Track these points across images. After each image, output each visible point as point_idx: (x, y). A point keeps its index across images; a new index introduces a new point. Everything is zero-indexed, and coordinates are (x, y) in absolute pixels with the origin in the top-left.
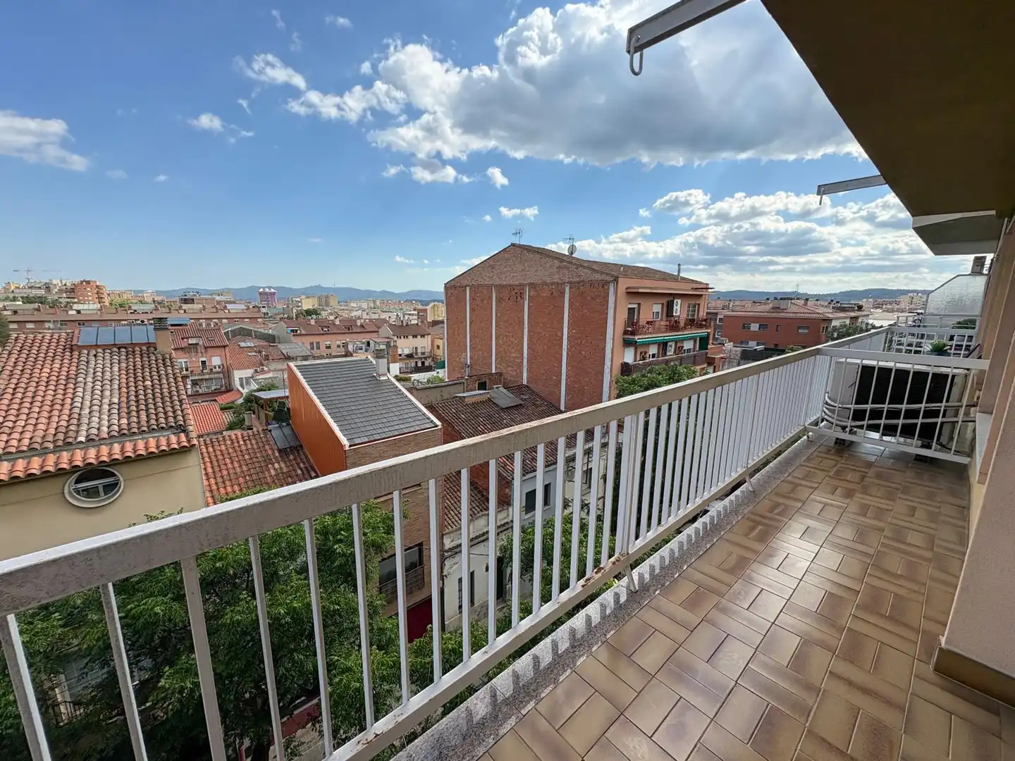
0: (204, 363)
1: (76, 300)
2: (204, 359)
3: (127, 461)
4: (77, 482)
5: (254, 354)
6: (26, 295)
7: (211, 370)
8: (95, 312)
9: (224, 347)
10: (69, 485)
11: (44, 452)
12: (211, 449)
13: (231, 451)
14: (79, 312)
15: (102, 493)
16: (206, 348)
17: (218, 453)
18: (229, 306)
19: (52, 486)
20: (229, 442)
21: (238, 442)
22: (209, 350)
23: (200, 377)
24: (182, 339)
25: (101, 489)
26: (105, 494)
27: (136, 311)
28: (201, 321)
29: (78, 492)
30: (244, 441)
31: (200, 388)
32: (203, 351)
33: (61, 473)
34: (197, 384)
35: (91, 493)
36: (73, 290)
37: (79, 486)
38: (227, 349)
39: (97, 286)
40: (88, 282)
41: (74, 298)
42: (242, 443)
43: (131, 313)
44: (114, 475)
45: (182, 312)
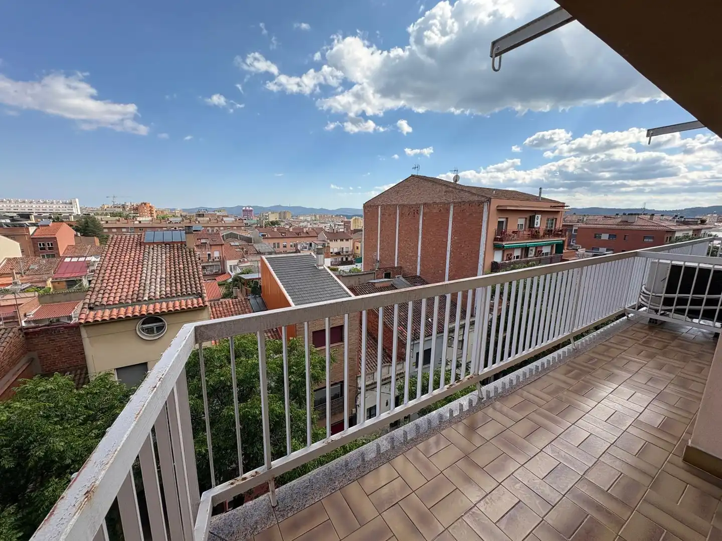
0: (209, 255)
1: (138, 215)
2: (209, 253)
3: (170, 313)
4: (143, 323)
5: (239, 250)
6: (112, 212)
7: (213, 260)
8: (149, 222)
9: (222, 245)
10: (139, 326)
11: (126, 305)
12: (214, 309)
13: (226, 311)
14: (140, 222)
15: (155, 332)
16: (211, 245)
17: (218, 312)
18: (225, 219)
19: (130, 325)
20: (224, 306)
21: (230, 306)
22: (212, 247)
23: (207, 264)
24: (198, 239)
25: (155, 329)
26: (157, 332)
27: (171, 222)
28: (208, 228)
29: (143, 330)
30: (233, 305)
31: (207, 271)
32: (209, 247)
33: (135, 318)
34: (205, 268)
35: (150, 331)
36: (137, 209)
37: (144, 326)
38: (223, 247)
39: (150, 206)
40: (145, 204)
41: (137, 213)
42: (232, 306)
43: (169, 223)
44: (162, 321)
45: (197, 222)
